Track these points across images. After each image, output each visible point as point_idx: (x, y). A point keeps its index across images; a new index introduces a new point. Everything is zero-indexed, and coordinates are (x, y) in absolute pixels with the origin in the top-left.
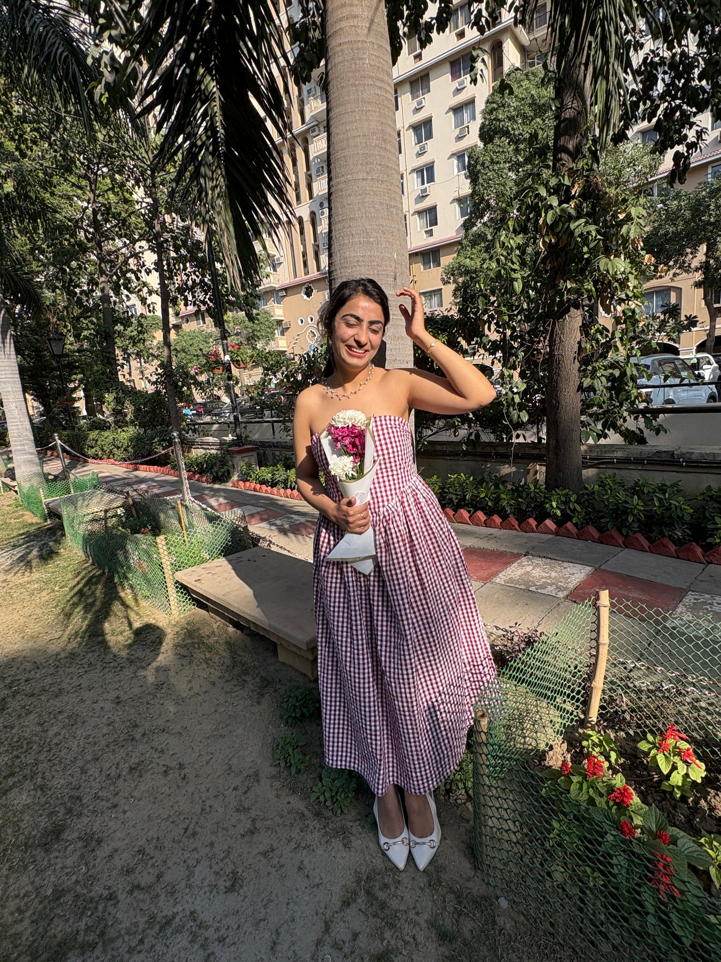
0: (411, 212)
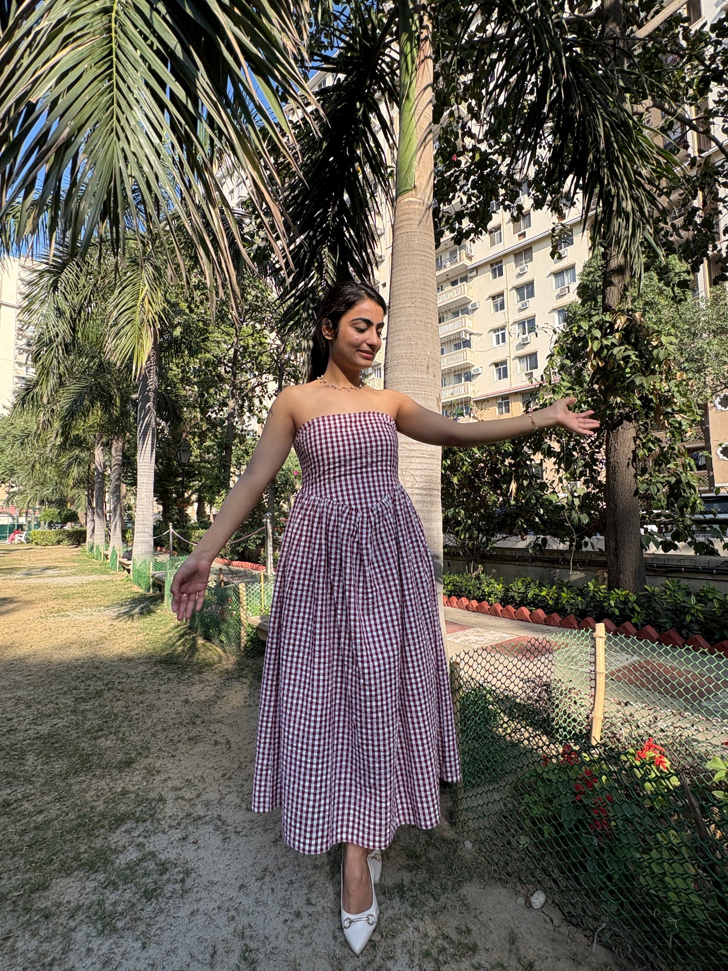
0: (512, 357)
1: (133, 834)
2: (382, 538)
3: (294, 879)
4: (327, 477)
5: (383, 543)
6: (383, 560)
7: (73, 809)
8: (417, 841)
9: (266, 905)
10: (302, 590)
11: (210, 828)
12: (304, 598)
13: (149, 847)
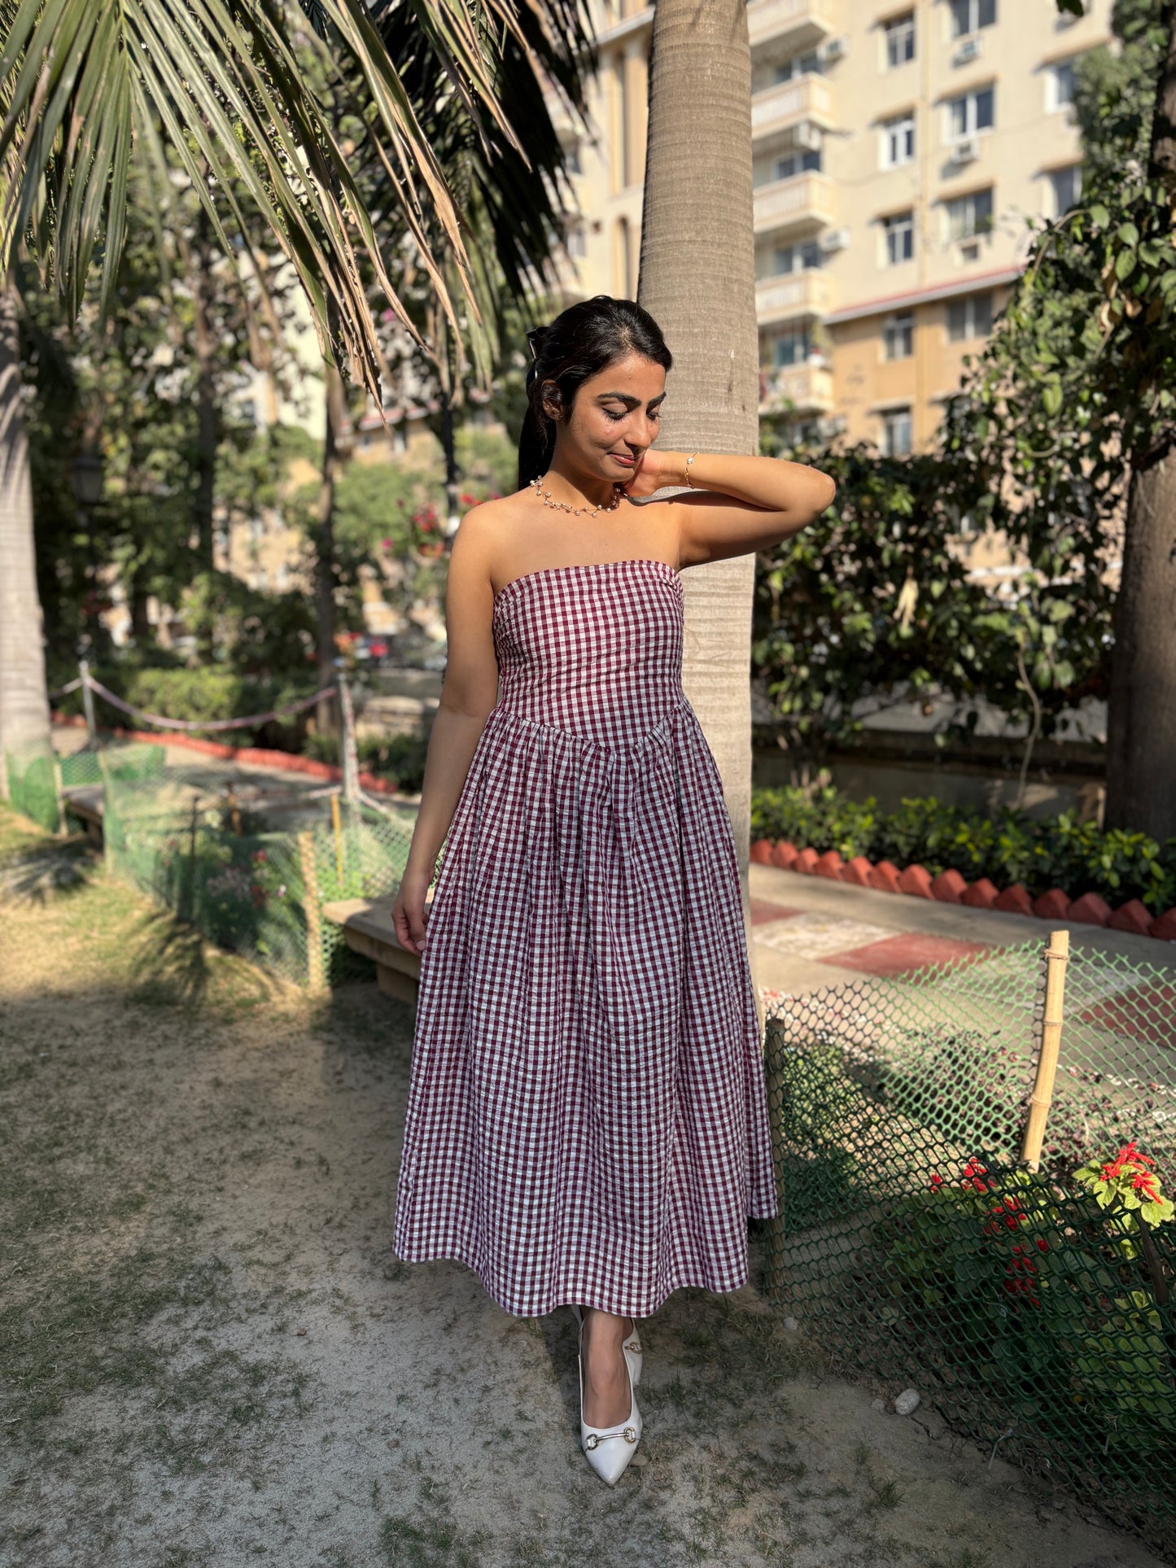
0: (929, 200)
1: (184, 1325)
2: (652, 800)
3: (490, 1383)
4: (554, 687)
5: (655, 809)
6: (654, 839)
7: (57, 1288)
8: (702, 1320)
9: (449, 1422)
10: (507, 889)
11: (323, 1311)
12: (510, 903)
13: (221, 1345)
